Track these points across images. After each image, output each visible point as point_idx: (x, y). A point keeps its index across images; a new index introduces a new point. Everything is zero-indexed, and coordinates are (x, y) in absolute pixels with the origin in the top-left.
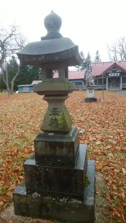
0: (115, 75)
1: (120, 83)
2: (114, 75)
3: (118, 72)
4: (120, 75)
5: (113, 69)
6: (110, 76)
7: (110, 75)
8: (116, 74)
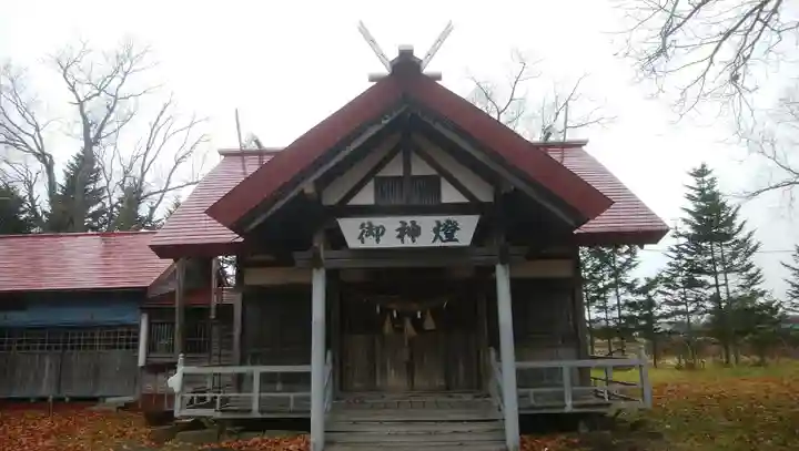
0: (426, 240)
1: (495, 342)
2: (402, 232)
3: (459, 198)
4: (480, 236)
5: (394, 169)
6: (353, 242)
7: (350, 229)
8: (427, 223)
